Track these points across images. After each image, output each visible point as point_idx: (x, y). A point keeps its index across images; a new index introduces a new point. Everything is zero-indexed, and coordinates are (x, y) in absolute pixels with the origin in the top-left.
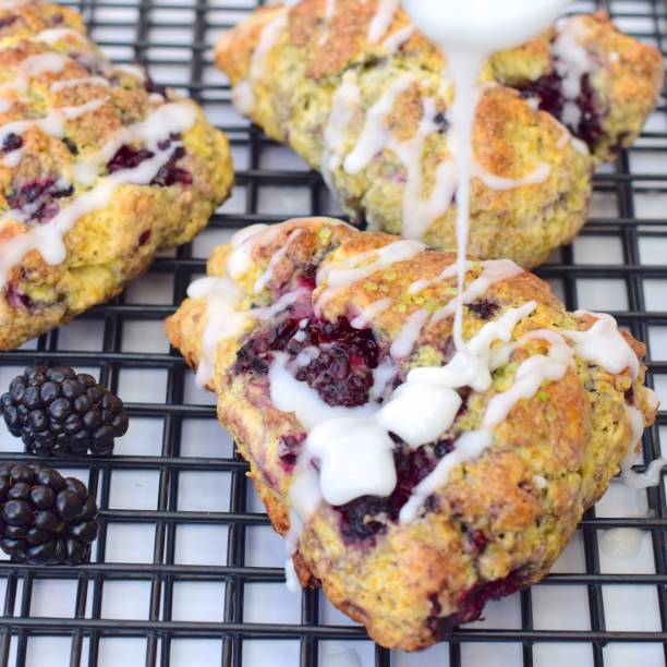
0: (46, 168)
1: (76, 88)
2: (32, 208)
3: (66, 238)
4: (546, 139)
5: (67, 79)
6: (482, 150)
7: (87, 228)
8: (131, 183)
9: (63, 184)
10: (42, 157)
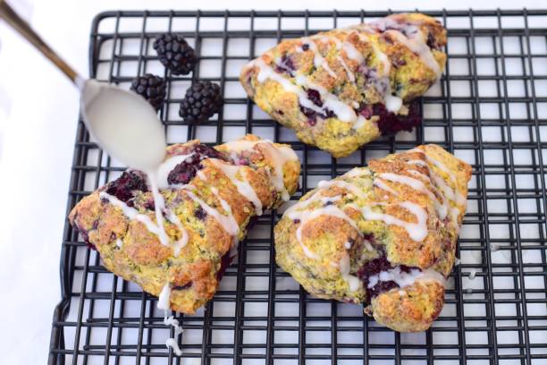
0: (299, 64)
1: (342, 66)
2: (283, 66)
3: (268, 80)
4: (332, 256)
5: (346, 62)
6: (314, 223)
7: (276, 87)
8: (298, 98)
9: (294, 73)
10: (302, 60)
